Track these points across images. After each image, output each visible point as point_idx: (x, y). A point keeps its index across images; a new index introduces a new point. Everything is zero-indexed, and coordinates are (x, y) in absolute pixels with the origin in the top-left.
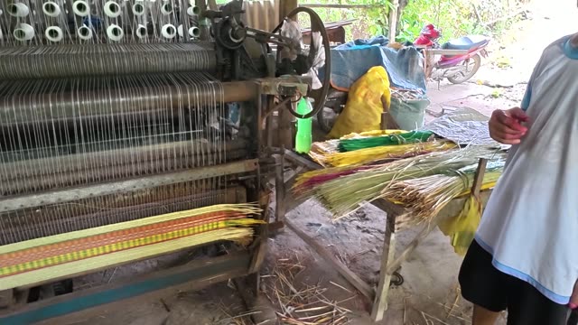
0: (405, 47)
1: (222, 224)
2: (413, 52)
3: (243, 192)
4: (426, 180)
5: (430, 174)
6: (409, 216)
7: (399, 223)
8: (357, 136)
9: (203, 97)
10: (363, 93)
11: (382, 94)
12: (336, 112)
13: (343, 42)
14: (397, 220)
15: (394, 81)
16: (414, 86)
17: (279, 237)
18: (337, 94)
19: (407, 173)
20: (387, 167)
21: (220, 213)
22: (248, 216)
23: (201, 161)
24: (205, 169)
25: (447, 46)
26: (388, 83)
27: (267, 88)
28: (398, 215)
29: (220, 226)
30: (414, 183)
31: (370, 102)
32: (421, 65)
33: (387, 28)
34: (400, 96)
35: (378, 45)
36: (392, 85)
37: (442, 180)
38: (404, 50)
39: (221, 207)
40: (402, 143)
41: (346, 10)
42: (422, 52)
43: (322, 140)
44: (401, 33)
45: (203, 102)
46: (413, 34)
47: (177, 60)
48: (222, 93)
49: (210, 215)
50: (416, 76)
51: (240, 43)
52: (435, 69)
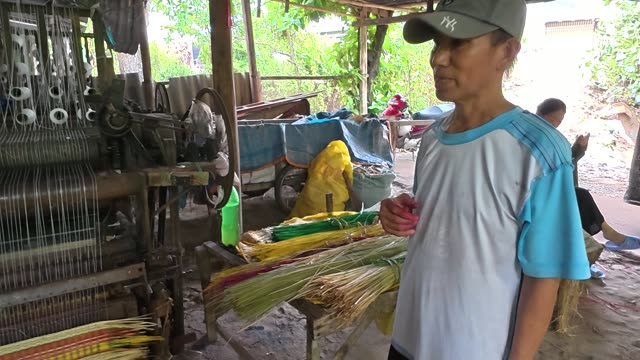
0: (368, 120)
2: (376, 124)
3: (133, 303)
4: (352, 273)
5: (360, 265)
6: (331, 318)
7: (319, 327)
8: (298, 222)
10: (322, 170)
11: (343, 169)
12: (297, 191)
13: (308, 114)
14: (316, 323)
15: (357, 155)
16: (379, 160)
17: (208, 348)
18: (295, 171)
19: (332, 265)
20: (312, 260)
25: (418, 117)
26: (348, 158)
27: (156, 179)
28: (316, 318)
29: (102, 349)
30: (335, 279)
31: (331, 179)
32: (385, 137)
33: (358, 99)
34: (363, 171)
35: (338, 118)
36: (354, 159)
37: (370, 271)
38: (367, 122)
40: (343, 228)
41: (317, 81)
42: (386, 124)
44: (374, 103)
46: (382, 104)
50: (381, 150)
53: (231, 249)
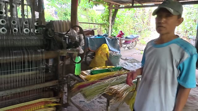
0: (113, 38)
1: (43, 107)
2: (116, 40)
3: (52, 93)
4: (120, 86)
5: (121, 83)
6: (114, 100)
7: (111, 102)
8: (97, 69)
9: (36, 57)
10: (100, 53)
11: (106, 53)
12: (91, 59)
13: (94, 35)
14: (110, 101)
15: (110, 49)
16: (117, 50)
17: (68, 107)
18: (91, 52)
19: (113, 83)
20: (107, 81)
21: (42, 102)
22: (53, 103)
23: (34, 82)
24: (36, 85)
25: (126, 38)
26: (108, 50)
27: (62, 53)
28: (111, 99)
29: (42, 107)
30: (116, 87)
31: (103, 55)
32: (118, 43)
33: (108, 31)
34: (112, 54)
35: (105, 37)
36: (110, 50)
37: (126, 85)
38: (113, 39)
39: (43, 100)
40: (112, 71)
41: (95, 25)
42: (119, 40)
43: (85, 70)
44: (112, 33)
45: (36, 59)
46: (116, 34)
47: (27, 42)
48: (44, 55)
49: (38, 103)
50: (117, 47)
51: (52, 37)
52: (123, 45)
53: (78, 76)
